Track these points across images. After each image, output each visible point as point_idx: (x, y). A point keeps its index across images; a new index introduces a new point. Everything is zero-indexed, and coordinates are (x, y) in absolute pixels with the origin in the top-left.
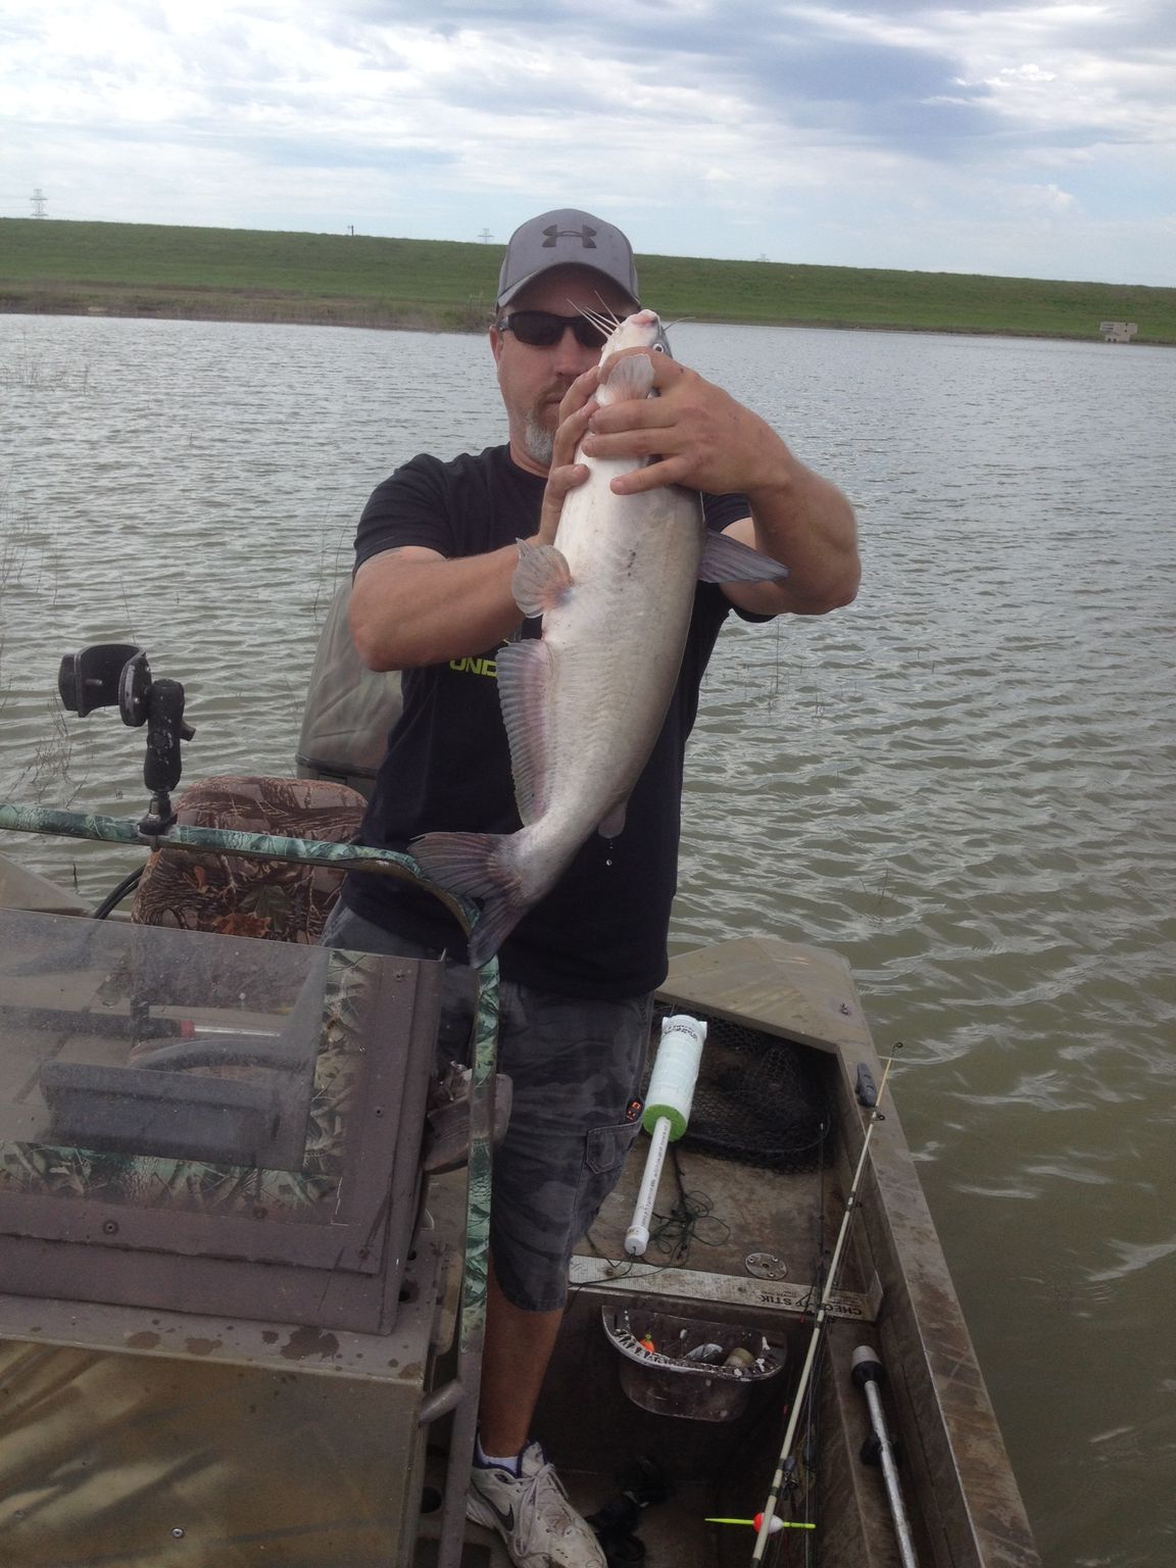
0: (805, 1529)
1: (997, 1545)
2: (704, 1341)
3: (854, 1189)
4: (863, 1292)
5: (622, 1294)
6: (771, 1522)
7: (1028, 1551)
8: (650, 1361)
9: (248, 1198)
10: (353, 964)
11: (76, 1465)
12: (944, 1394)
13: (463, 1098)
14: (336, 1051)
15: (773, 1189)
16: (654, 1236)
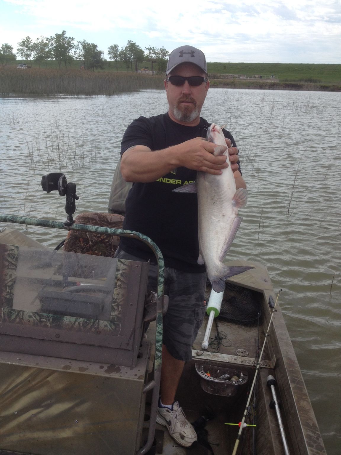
0: (253, 426)
1: (308, 430)
2: (225, 374)
3: (268, 331)
4: (270, 360)
5: (201, 360)
6: (243, 424)
7: (317, 432)
8: (209, 379)
9: (95, 328)
10: (124, 263)
11: (49, 402)
12: (293, 388)
13: (155, 301)
14: (119, 287)
15: (245, 331)
16: (210, 344)
